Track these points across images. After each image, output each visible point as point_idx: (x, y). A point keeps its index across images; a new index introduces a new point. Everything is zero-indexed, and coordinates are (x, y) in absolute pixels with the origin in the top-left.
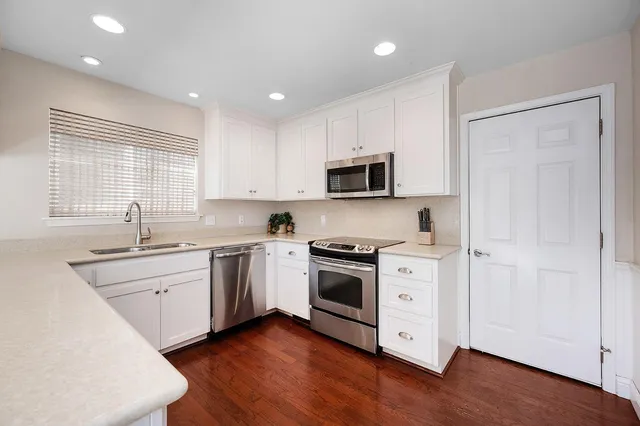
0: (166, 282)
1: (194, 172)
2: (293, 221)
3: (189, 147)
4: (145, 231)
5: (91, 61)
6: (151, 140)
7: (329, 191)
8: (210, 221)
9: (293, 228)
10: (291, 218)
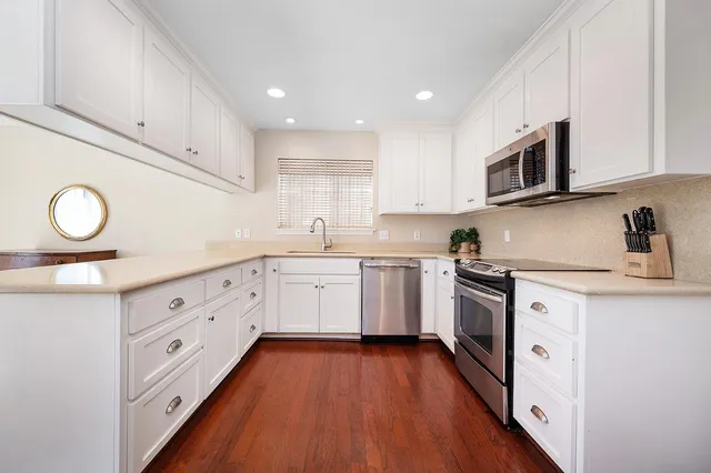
0: (324, 280)
1: (370, 190)
2: (480, 238)
3: (365, 169)
4: (328, 241)
5: (291, 121)
6: (334, 168)
7: (490, 195)
8: (383, 235)
9: (479, 247)
10: (477, 235)
